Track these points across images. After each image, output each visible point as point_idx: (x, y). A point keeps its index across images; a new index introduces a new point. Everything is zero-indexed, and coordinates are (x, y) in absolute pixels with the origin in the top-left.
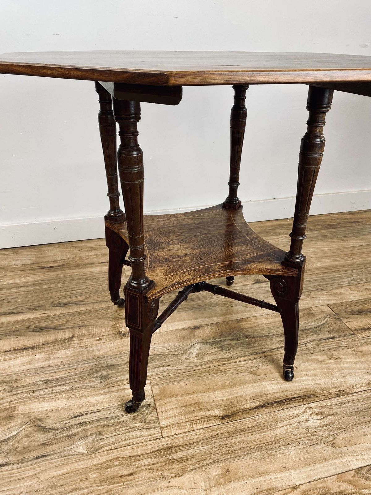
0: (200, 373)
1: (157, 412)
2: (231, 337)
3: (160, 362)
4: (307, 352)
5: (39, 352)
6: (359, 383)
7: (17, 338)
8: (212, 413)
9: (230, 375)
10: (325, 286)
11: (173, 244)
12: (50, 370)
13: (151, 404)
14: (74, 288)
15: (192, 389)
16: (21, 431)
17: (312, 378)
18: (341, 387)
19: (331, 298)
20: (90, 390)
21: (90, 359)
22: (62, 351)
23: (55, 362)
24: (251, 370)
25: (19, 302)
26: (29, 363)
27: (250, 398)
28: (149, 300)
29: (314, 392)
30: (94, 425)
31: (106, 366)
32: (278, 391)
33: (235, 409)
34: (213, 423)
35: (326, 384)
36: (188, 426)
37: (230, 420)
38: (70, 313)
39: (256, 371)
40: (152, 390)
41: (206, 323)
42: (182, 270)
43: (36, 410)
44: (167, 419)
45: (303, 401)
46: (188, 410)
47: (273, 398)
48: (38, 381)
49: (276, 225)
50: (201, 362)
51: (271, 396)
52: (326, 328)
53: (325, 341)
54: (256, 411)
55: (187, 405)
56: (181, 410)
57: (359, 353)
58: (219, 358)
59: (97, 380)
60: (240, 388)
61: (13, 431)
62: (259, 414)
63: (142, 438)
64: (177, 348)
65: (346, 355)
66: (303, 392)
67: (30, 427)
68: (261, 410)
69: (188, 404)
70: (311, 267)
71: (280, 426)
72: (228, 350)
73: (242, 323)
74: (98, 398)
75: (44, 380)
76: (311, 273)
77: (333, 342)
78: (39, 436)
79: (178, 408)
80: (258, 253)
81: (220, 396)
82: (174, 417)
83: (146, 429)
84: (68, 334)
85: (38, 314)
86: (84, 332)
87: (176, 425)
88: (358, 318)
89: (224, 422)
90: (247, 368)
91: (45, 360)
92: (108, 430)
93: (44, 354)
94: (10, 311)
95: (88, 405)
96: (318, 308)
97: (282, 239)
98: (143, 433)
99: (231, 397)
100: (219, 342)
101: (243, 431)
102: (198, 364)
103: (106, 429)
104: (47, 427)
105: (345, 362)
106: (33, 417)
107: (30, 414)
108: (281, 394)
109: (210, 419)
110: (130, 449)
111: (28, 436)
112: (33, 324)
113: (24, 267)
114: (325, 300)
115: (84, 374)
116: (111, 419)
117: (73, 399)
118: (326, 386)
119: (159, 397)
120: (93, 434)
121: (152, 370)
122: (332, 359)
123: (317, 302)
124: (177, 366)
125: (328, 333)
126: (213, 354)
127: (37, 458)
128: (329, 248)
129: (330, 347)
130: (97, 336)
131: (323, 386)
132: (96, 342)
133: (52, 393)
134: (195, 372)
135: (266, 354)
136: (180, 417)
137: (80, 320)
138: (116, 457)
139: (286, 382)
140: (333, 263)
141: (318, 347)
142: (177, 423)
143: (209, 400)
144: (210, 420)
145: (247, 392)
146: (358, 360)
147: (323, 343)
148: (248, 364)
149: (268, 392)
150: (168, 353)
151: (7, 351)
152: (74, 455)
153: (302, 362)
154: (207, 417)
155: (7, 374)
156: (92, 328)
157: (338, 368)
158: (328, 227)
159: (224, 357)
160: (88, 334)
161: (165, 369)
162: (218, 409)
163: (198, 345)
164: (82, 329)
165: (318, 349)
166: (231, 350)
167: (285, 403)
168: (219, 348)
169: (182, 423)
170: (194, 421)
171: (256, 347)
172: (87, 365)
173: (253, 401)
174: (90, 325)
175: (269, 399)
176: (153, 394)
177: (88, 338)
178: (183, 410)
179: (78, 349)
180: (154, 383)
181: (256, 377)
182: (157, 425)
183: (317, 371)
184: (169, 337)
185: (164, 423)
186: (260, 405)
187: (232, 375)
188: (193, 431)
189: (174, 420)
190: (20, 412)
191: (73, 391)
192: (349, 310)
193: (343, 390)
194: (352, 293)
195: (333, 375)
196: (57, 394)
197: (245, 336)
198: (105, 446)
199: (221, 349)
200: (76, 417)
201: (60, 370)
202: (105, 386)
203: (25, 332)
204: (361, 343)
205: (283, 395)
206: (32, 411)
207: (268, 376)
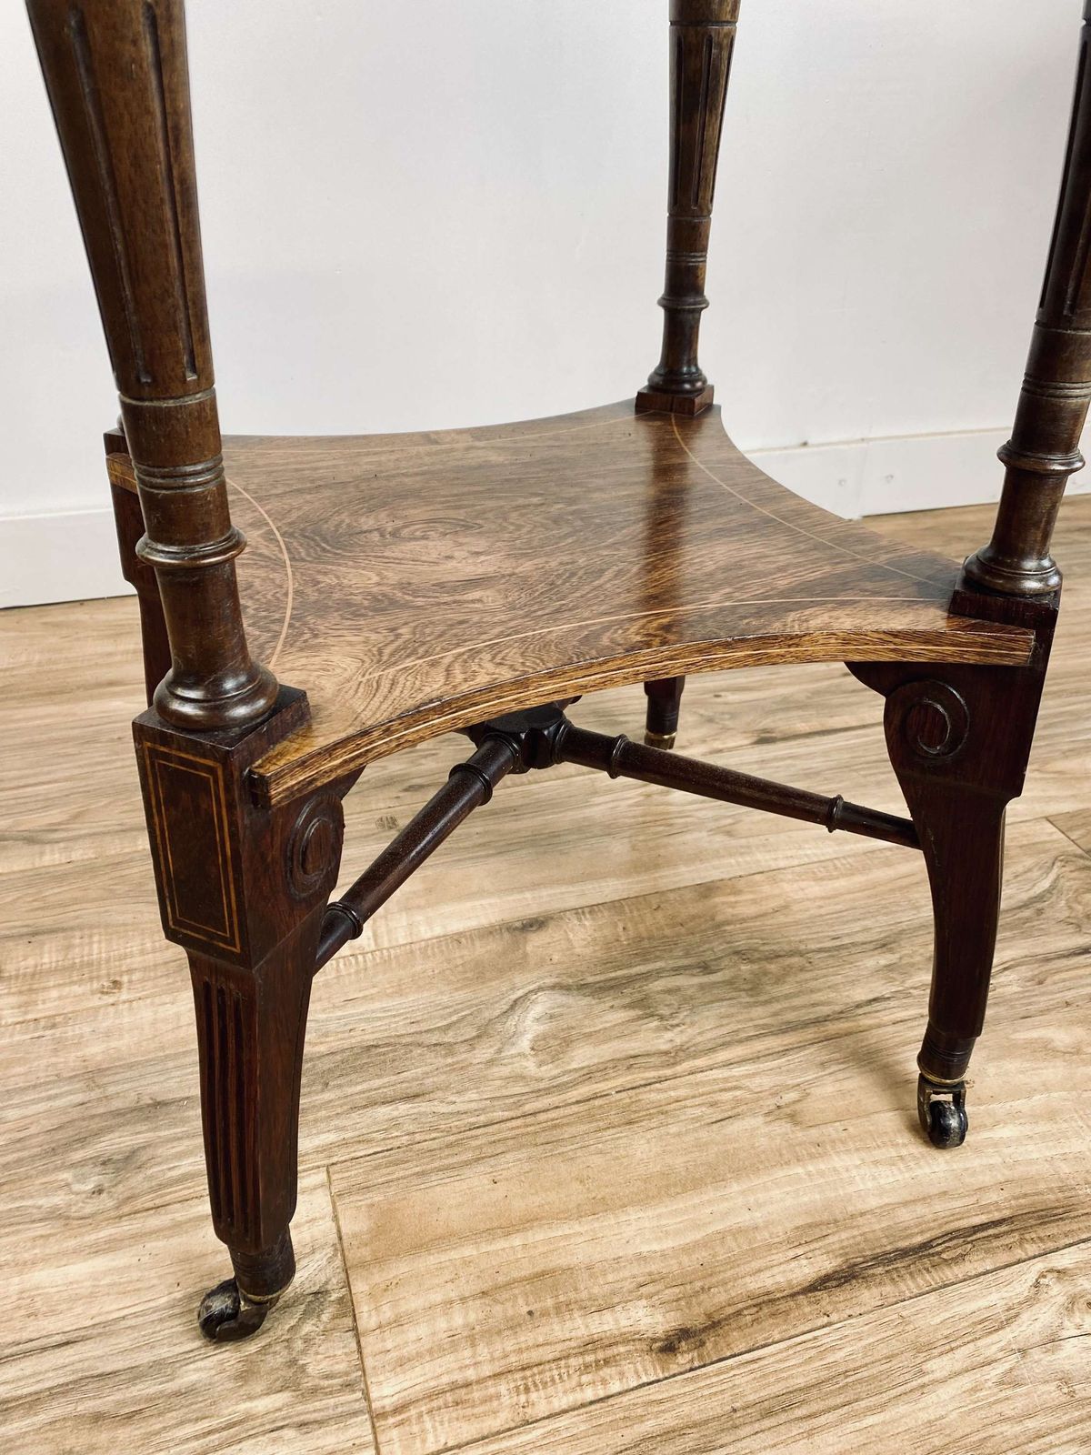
0: (555, 1127)
1: (355, 1328)
2: (680, 957)
3: (377, 1083)
4: (1002, 1011)
8: (617, 1321)
9: (688, 1132)
11: (416, 539)
13: (327, 1292)
14: (28, 776)
15: (519, 1206)
17: (1043, 1127)
20: (41, 1229)
21: (59, 1078)
24: (777, 1101)
27: (782, 1237)
28: (276, 792)
29: (1060, 1195)
30: (43, 1417)
32: (904, 1195)
33: (719, 1297)
34: (622, 1374)
36: (506, 1400)
37: (701, 1357)
39: (798, 1107)
40: (336, 1218)
41: (573, 902)
42: (458, 645)
44: (402, 1363)
45: (1022, 1241)
46: (505, 1311)
47: (889, 1234)
50: (555, 1072)
51: (876, 1225)
52: (1060, 909)
53: (1064, 962)
54: (817, 1302)
55: (497, 1288)
56: (472, 1317)
58: (632, 1053)
59: (82, 1179)
60: (735, 1187)
62: (834, 1317)
66: (1016, 1198)
68: (841, 1295)
69: (501, 1279)
71: (938, 1375)
72: (672, 1016)
73: (717, 900)
74: (80, 1270)
79: (457, 1306)
81: (649, 1234)
82: (435, 1351)
83: (302, 1425)
86: (49, 955)
87: (449, 1397)
89: (674, 1369)
90: (757, 1098)
92: (113, 1441)
95: (28, 1306)
99: (698, 1235)
100: (631, 980)
101: (769, 1413)
102: (542, 1085)
103: (104, 1436)
108: (921, 1210)
109: (609, 1352)
115: (24, 1149)
116: (130, 1380)
119: (365, 1253)
121: (336, 1122)
124: (453, 1098)
125: (1071, 929)
130: (103, 972)
132: (96, 1001)
134: (530, 1120)
135: (832, 1028)
136: (467, 1353)
137: (37, 904)
139: (935, 1152)
141: (1043, 989)
142: (454, 1387)
143: (597, 1257)
144: (607, 1362)
145: (770, 1208)
147: (1059, 971)
148: (761, 1079)
149: (861, 1207)
150: (409, 1040)
154: (591, 1344)
156: (86, 940)
159: (653, 1049)
160: (67, 963)
161: (395, 1113)
162: (644, 1302)
163: (541, 997)
164: (43, 944)
165: (1045, 998)
166: (681, 1016)
167: (944, 1256)
168: (631, 1006)
169: (478, 1382)
170: (535, 1370)
171: (787, 997)
172: (42, 1107)
173: (799, 1251)
174: (80, 927)
175: (870, 1236)
176: (340, 1238)
177: (64, 985)
178: (482, 1316)
179: (12, 1035)
180: (344, 1184)
181: (800, 1134)
182: (357, 1400)
183: (1055, 1095)
184: (418, 968)
185: (387, 1390)
186: (835, 1272)
187: (695, 1130)
188: (528, 1423)
189: (439, 1371)
197: (736, 953)
199: (639, 1012)
202: (118, 1206)
205: (931, 1217)
207: (851, 1129)
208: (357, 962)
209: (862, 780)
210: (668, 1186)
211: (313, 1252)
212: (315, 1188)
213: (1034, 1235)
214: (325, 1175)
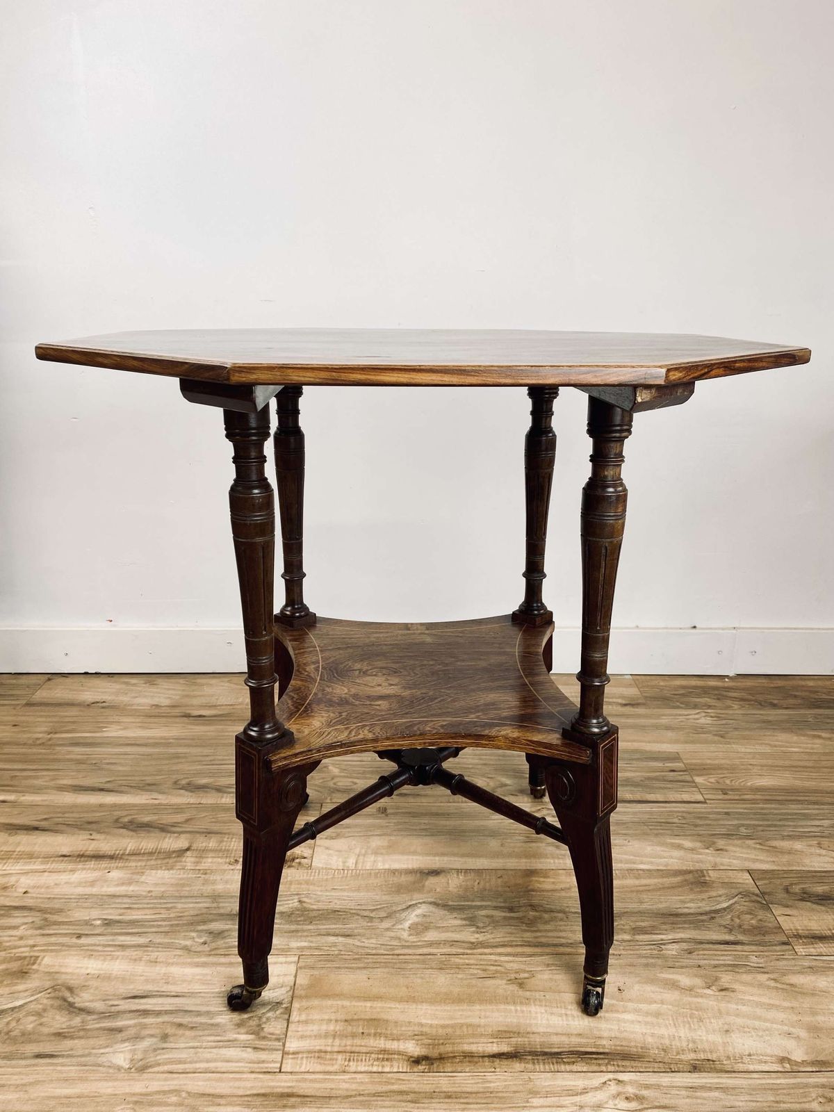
0: (405, 962)
1: (288, 1020)
2: (500, 902)
3: (334, 926)
4: (659, 962)
5: (117, 868)
6: (759, 1052)
7: (91, 835)
8: (399, 1046)
9: (466, 979)
10: (761, 828)
11: (372, 675)
12: (125, 903)
13: (282, 1003)
14: (226, 760)
15: (375, 991)
16: (31, 1001)
17: (649, 1019)
18: (711, 1052)
19: (761, 858)
20: (179, 952)
22: (159, 871)
23: (137, 891)
24: (517, 976)
25: (119, 771)
26: (93, 883)
27: (490, 1032)
28: (274, 766)
29: (640, 1050)
30: (160, 1020)
31: (228, 915)
32: (560, 1031)
33: (449, 1048)
34: (392, 1066)
35: (677, 1038)
36: (339, 1062)
37: (429, 1069)
39: (525, 981)
40: (296, 976)
41: (458, 866)
42: (360, 722)
43: (69, 970)
44: (302, 1037)
45: (607, 1065)
46: (352, 1029)
47: (543, 1044)
48: (95, 920)
49: (696, 687)
50: (415, 940)
51: (538, 1039)
52: (726, 919)
53: (711, 946)
54: (493, 1062)
55: (352, 1020)
56: (338, 1028)
57: (785, 986)
58: (456, 940)
59: (200, 937)
60: (478, 1007)
61: (17, 999)
62: (498, 1070)
63: (241, 1064)
64: (377, 905)
65: (751, 985)
66: (615, 1046)
67: (48, 998)
68: (505, 1062)
69: (356, 1017)
70: (742, 784)
71: (534, 1105)
72: (483, 927)
73: (534, 878)
74: (189, 971)
75: (106, 919)
76: (737, 797)
77: (730, 953)
78: (58, 1017)
79: (333, 1022)
81: (430, 1016)
82: (318, 1036)
83: (255, 1048)
84: (182, 843)
85: (144, 797)
86: (212, 843)
87: (317, 1055)
88: (813, 910)
89: (415, 1070)
90: (507, 972)
91: (123, 884)
92: (183, 1035)
93: (129, 872)
94: (97, 785)
95: (166, 979)
96: (723, 874)
97: (697, 716)
98: (244, 1055)
99: (451, 1022)
100: (470, 907)
101: (449, 1097)
102: (407, 944)
103: (181, 1032)
104: (76, 1005)
105: (741, 999)
106: (59, 982)
107: (58, 975)
108: (565, 1039)
109: (390, 1056)
110: (209, 1080)
111: (39, 1014)
112: (128, 815)
113: (153, 711)
114: (746, 859)
115: (180, 920)
116: (196, 1015)
117: (143, 963)
118: (676, 1043)
119: (303, 993)
121: (309, 938)
122: (713, 988)
123: (724, 860)
124: (364, 940)
125: (726, 930)
126: (446, 929)
127: (38, 1056)
128: (802, 750)
129: (717, 962)
130: (233, 855)
131: (667, 1042)
132: (226, 867)
133: (109, 945)
134: (394, 957)
135: (562, 950)
136: (331, 1041)
137: (213, 820)
138: (177, 1088)
139: (585, 1016)
140: (798, 783)
141: (689, 956)
142: (320, 1051)
143: (401, 1019)
144: (387, 1060)
145: (489, 1020)
146: (772, 1002)
147: (704, 950)
148: (513, 964)
149: (535, 1030)
150: (354, 911)
151: (64, 856)
152: (104, 1066)
153: (639, 982)
154: (384, 1051)
155: (49, 896)
157: (720, 1011)
158: (816, 704)
159: (467, 940)
160: (219, 848)
161: (337, 941)
162: (414, 1042)
163: (424, 906)
164: (210, 838)
165: (688, 961)
166: (488, 928)
167: (564, 1060)
168: (464, 919)
169: (330, 1052)
170: (356, 1054)
171: (546, 931)
172: (191, 905)
173: (495, 1040)
174: (229, 834)
175: (533, 1043)
176: (295, 985)
177: (215, 857)
178: (341, 1028)
179: (188, 874)
180: (303, 964)
181: (520, 993)
182: (280, 1046)
183: (665, 1006)
184: (370, 882)
185: (293, 1045)
186: (508, 1053)
187: (470, 979)
188: (344, 1072)
189: (316, 1044)
190: (42, 968)
191: (149, 949)
192: (797, 891)
193: (713, 1061)
194: (820, 855)
195: (701, 1024)
196: (118, 948)
197: (531, 905)
198: (166, 1064)
199: (467, 923)
200: (135, 997)
201: (141, 906)
202: (210, 951)
203: (108, 827)
204: (800, 965)
205: (568, 1043)
206: (63, 970)
207: (547, 997)
208: (344, 873)
209: (649, 831)
210: (446, 999)
211: (282, 987)
212: (291, 963)
213: (615, 1063)
214: (297, 958)
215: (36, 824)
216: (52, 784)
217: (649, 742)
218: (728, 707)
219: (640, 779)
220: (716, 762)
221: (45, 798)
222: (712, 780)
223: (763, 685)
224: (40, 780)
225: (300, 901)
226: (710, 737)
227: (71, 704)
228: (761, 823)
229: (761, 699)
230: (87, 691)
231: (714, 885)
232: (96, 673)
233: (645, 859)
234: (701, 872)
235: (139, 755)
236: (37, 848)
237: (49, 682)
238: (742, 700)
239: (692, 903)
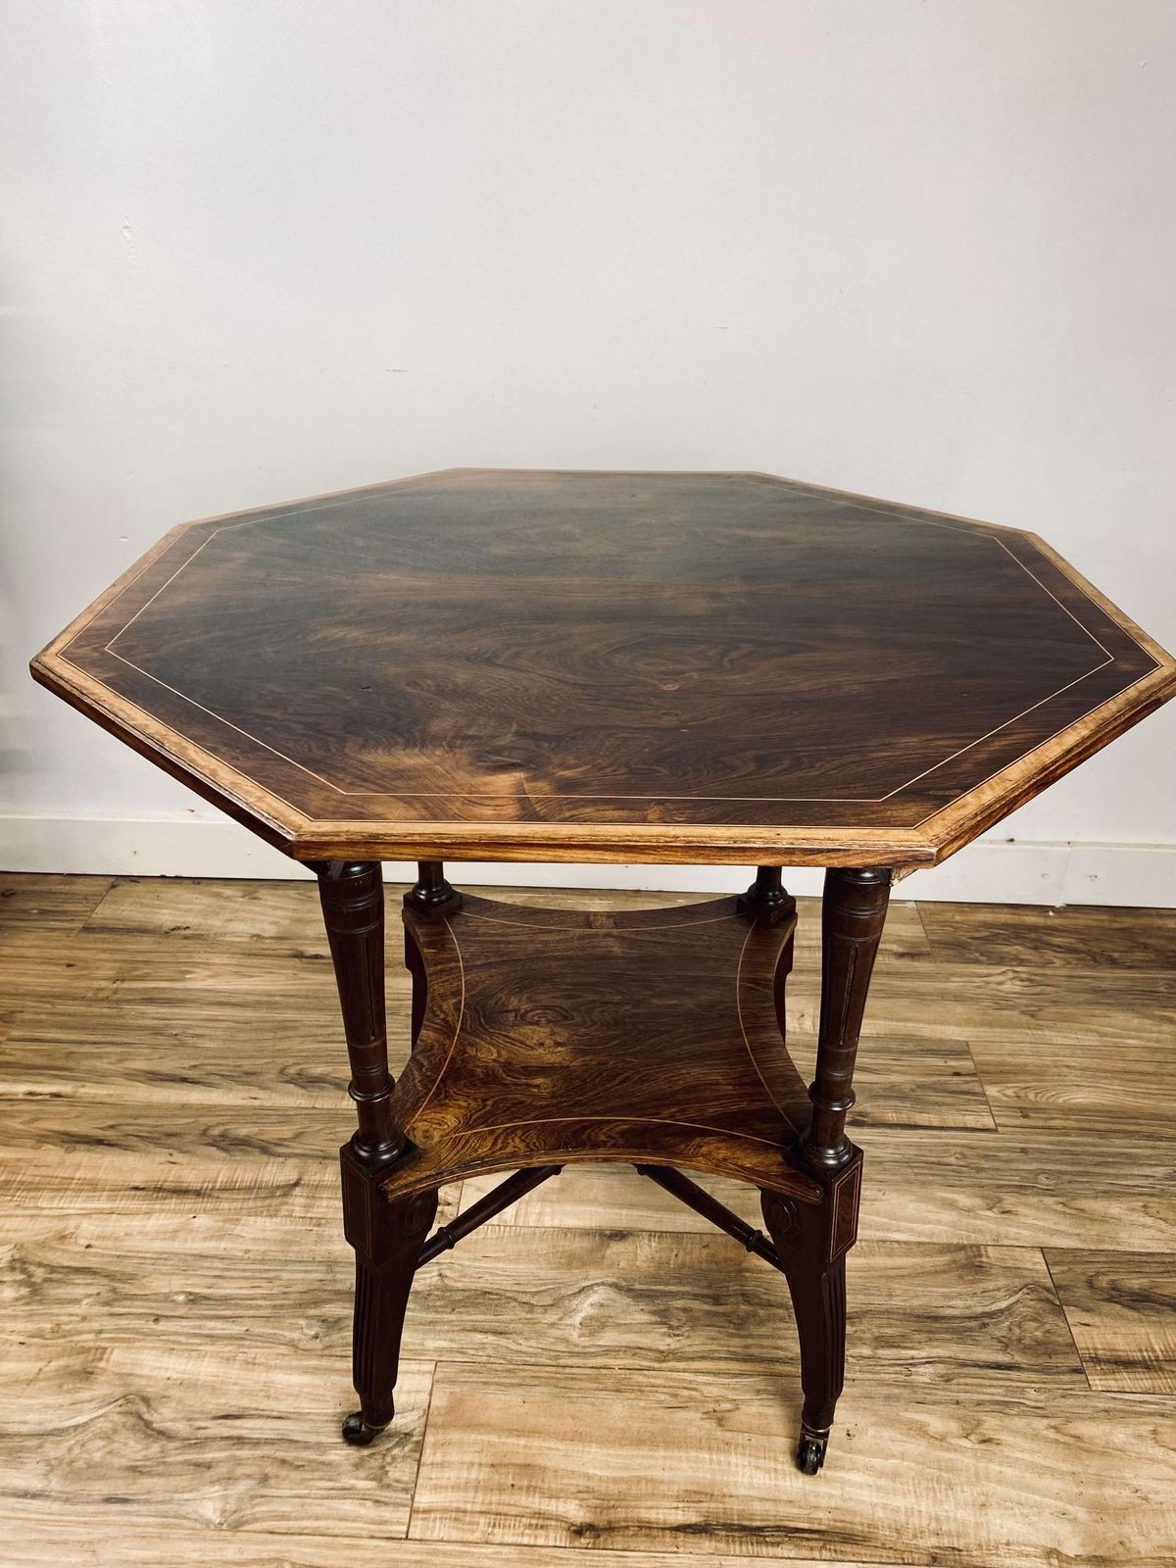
0: (573, 1379)
1: (419, 1461)
2: (703, 1287)
3: (482, 1317)
4: (906, 1392)
5: (205, 1210)
6: (1020, 1540)
7: (171, 1155)
8: (557, 1507)
9: (650, 1408)
10: (1066, 1178)
11: (532, 1023)
12: (214, 1269)
13: (412, 1435)
15: (531, 1421)
16: (98, 1417)
17: (883, 1482)
18: (958, 1537)
19: (1063, 1228)
20: (283, 1350)
21: (314, 1261)
22: (259, 1219)
23: (231, 1249)
24: (717, 1407)
25: (208, 1049)
26: (173, 1235)
27: (675, 1493)
28: (391, 1197)
29: (867, 1529)
30: (258, 1453)
31: (341, 1293)
32: (764, 1494)
33: (621, 1514)
34: (547, 1536)
35: (916, 1513)
36: (481, 1527)
37: (594, 1543)
38: (314, 1111)
39: (727, 1415)
40: (431, 1394)
41: (650, 1226)
42: (510, 1121)
43: (145, 1372)
44: (436, 1488)
45: (823, 1547)
46: (500, 1479)
47: (741, 1514)
48: (176, 1293)
49: (1005, 926)
50: (587, 1344)
51: (735, 1506)
52: (1001, 1329)
53: (977, 1371)
54: (676, 1538)
55: (500, 1465)
56: (482, 1476)
57: (1067, 1440)
58: (640, 1345)
59: (310, 1327)
60: (662, 1453)
61: (81, 1412)
62: (681, 1550)
63: (360, 1525)
64: (541, 1285)
65: (1024, 1435)
66: (835, 1521)
67: (119, 1413)
68: (691, 1539)
69: (505, 1460)
70: (1051, 1100)
72: (677, 1328)
74: (296, 1379)
75: (190, 1294)
76: (1041, 1124)
77: (1000, 1383)
78: (131, 1443)
79: (476, 1467)
80: (744, 1104)
81: (598, 1464)
82: (456, 1488)
83: (377, 1501)
84: (289, 1173)
85: (240, 1095)
86: (328, 1175)
87: (453, 1515)
88: (1122, 1317)
89: (577, 1544)
90: (705, 1399)
91: (212, 1238)
92: (288, 1477)
93: (217, 1217)
94: (178, 1072)
95: (266, 1391)
96: (1006, 1253)
97: (1001, 978)
98: (363, 1511)
99: (625, 1474)
100: (665, 1294)
102: (577, 1350)
103: (283, 1472)
104: (154, 1425)
105: (1007, 1457)
106: (133, 1389)
107: (131, 1378)
108: (769, 1507)
109: (546, 1522)
110: (318, 1546)
111: (107, 1437)
112: (218, 1124)
113: (253, 946)
114: (1042, 1229)
115: (285, 1299)
116: (303, 1448)
117: (237, 1365)
118: (914, 1521)
119: (439, 1420)
120: (249, 1476)
121: (451, 1335)
122: (972, 1437)
123: (1010, 1231)
125: (999, 1346)
126: (627, 1328)
127: (108, 1500)
128: (1143, 1043)
129: (982, 1397)
131: (902, 1518)
133: (196, 1335)
134: (560, 1370)
136: (472, 1495)
137: (330, 1136)
138: (278, 1555)
139: (799, 1473)
140: (1130, 1102)
141: (946, 1385)
142: (458, 1510)
143: (562, 1467)
144: (542, 1527)
145: (676, 1473)
146: (1048, 1463)
147: (967, 1376)
148: (713, 1388)
149: (733, 1491)
150: (510, 1294)
151: (137, 1189)
152: (189, 1519)
153: (875, 1424)
154: (539, 1514)
155: (118, 1253)
157: (977, 1474)
159: (654, 1347)
161: (485, 1341)
162: (577, 1502)
163: (602, 1289)
164: (327, 1166)
165: (944, 1393)
166: (684, 1329)
167: (767, 1539)
168: (654, 1313)
169: (470, 1512)
170: (503, 1517)
171: (760, 1337)
172: (302, 1276)
173: (680, 1505)
175: (729, 1511)
176: (429, 1407)
177: (331, 1198)
178: (486, 1477)
179: (296, 1224)
180: (441, 1376)
181: (719, 1433)
182: (407, 1499)
183: (905, 1463)
184: (534, 1247)
185: (424, 1500)
186: (696, 1525)
187: (655, 1408)
188: (487, 1543)
189: (453, 1499)
190: (111, 1368)
191: (246, 1343)
192: (1104, 1285)
193: (960, 1550)
194: (1144, 1226)
195: (950, 1492)
196: (208, 1339)
197: (743, 1295)
198: (263, 1519)
199: (658, 1319)
200: (226, 1417)
201: (235, 1274)
202: (323, 1350)
203: (192, 1142)
204: (1092, 1407)
205: (773, 1513)
206: (138, 1371)
207: (753, 1441)
208: (500, 1230)
209: (913, 1177)
210: (622, 1438)
211: (413, 1409)
212: (426, 1373)
213: (832, 1547)
214: (434, 1366)
215: (100, 1134)
216: (119, 1067)
217: (929, 1023)
218: (1047, 964)
219: (908, 1086)
220: (1019, 1060)
221: (111, 1092)
222: (1010, 1092)
223: (1102, 924)
224: (106, 1061)
225: (440, 1275)
226: (1015, 1016)
227: (142, 930)
228: (1069, 1168)
229: (1096, 950)
230: (167, 908)
231: (993, 1271)
232: (176, 877)
233: (903, 1224)
234: (976, 1249)
235: (234, 1022)
236: (102, 1175)
237: (112, 891)
238: (1069, 950)
239: (958, 1299)
